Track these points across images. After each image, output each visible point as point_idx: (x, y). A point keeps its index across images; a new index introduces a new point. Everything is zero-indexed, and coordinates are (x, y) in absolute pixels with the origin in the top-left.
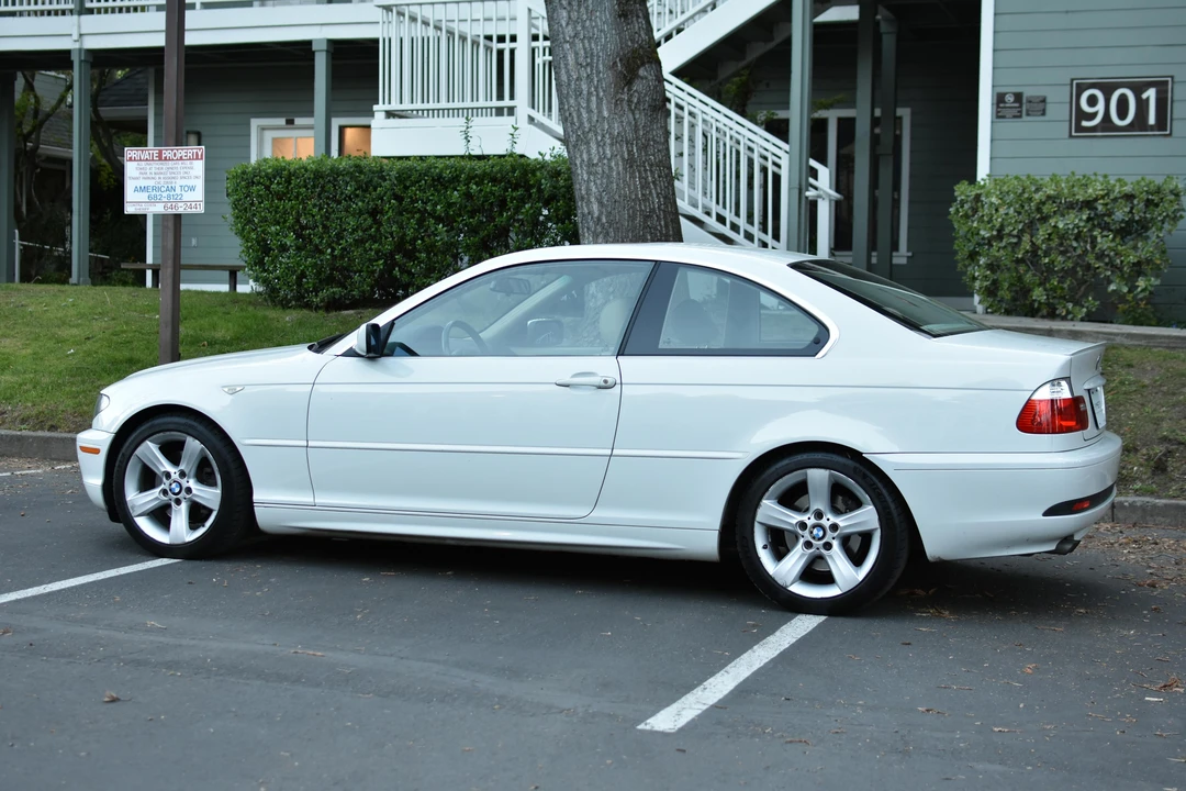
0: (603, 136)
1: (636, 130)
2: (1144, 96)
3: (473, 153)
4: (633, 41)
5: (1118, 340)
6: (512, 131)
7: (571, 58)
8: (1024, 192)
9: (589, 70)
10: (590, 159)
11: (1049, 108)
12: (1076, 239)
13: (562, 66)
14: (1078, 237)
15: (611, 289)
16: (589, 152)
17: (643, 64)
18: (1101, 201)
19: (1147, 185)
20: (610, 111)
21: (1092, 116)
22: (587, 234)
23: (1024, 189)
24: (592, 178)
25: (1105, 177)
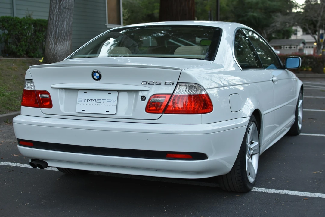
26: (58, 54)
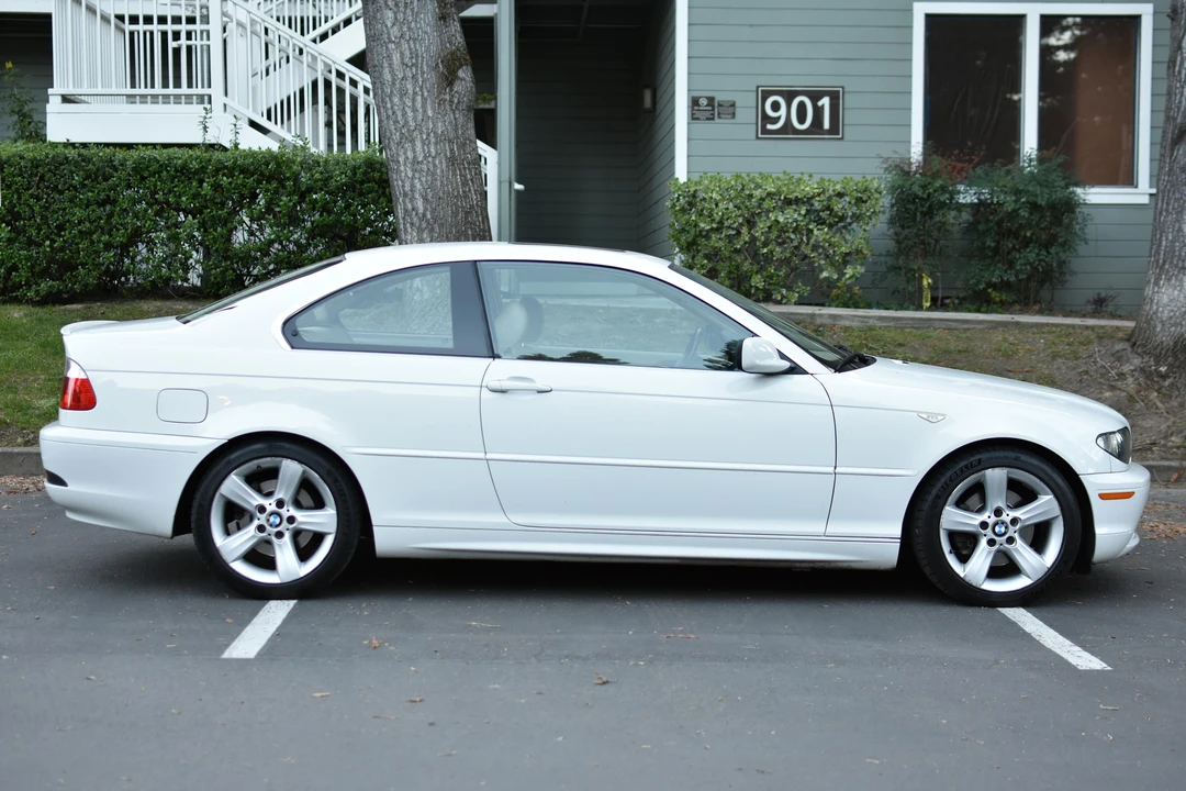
0: (428, 135)
1: (456, 130)
2: (820, 104)
3: (209, 142)
4: (450, 43)
5: (871, 322)
6: (234, 121)
7: (396, 58)
8: (743, 189)
9: (414, 70)
10: (415, 157)
11: (738, 111)
12: (793, 232)
13: (386, 65)
14: (795, 230)
17: (461, 66)
18: (818, 199)
19: (856, 185)
20: (434, 110)
21: (777, 120)
22: (409, 230)
23: (743, 186)
24: (417, 175)
25: (811, 176)
26: (1159, 315)
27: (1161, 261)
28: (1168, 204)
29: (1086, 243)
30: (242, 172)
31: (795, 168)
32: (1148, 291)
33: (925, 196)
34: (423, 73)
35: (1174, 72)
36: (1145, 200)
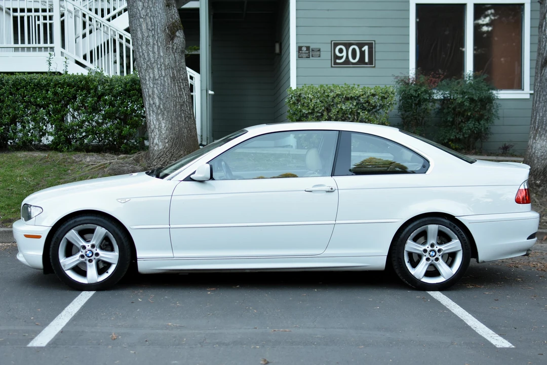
0: (161, 65)
1: (175, 63)
2: (363, 49)
3: (52, 71)
4: (172, 18)
6: (65, 60)
7: (144, 26)
8: (324, 93)
9: (153, 32)
10: (154, 77)
11: (322, 54)
12: (350, 114)
13: (139, 30)
15: (167, 141)
16: (154, 74)
17: (178, 30)
18: (362, 97)
19: (382, 90)
20: (164, 53)
21: (341, 57)
22: (152, 114)
23: (324, 91)
24: (155, 86)
25: (358, 86)
26: (536, 154)
27: (536, 127)
28: (540, 98)
29: (499, 119)
30: (68, 86)
31: (350, 82)
32: (530, 142)
33: (417, 95)
34: (158, 34)
35: (542, 30)
36: (528, 97)
